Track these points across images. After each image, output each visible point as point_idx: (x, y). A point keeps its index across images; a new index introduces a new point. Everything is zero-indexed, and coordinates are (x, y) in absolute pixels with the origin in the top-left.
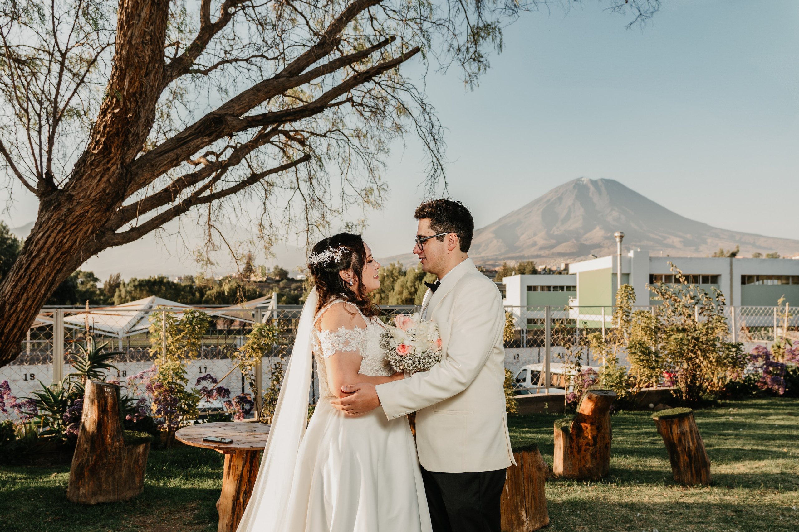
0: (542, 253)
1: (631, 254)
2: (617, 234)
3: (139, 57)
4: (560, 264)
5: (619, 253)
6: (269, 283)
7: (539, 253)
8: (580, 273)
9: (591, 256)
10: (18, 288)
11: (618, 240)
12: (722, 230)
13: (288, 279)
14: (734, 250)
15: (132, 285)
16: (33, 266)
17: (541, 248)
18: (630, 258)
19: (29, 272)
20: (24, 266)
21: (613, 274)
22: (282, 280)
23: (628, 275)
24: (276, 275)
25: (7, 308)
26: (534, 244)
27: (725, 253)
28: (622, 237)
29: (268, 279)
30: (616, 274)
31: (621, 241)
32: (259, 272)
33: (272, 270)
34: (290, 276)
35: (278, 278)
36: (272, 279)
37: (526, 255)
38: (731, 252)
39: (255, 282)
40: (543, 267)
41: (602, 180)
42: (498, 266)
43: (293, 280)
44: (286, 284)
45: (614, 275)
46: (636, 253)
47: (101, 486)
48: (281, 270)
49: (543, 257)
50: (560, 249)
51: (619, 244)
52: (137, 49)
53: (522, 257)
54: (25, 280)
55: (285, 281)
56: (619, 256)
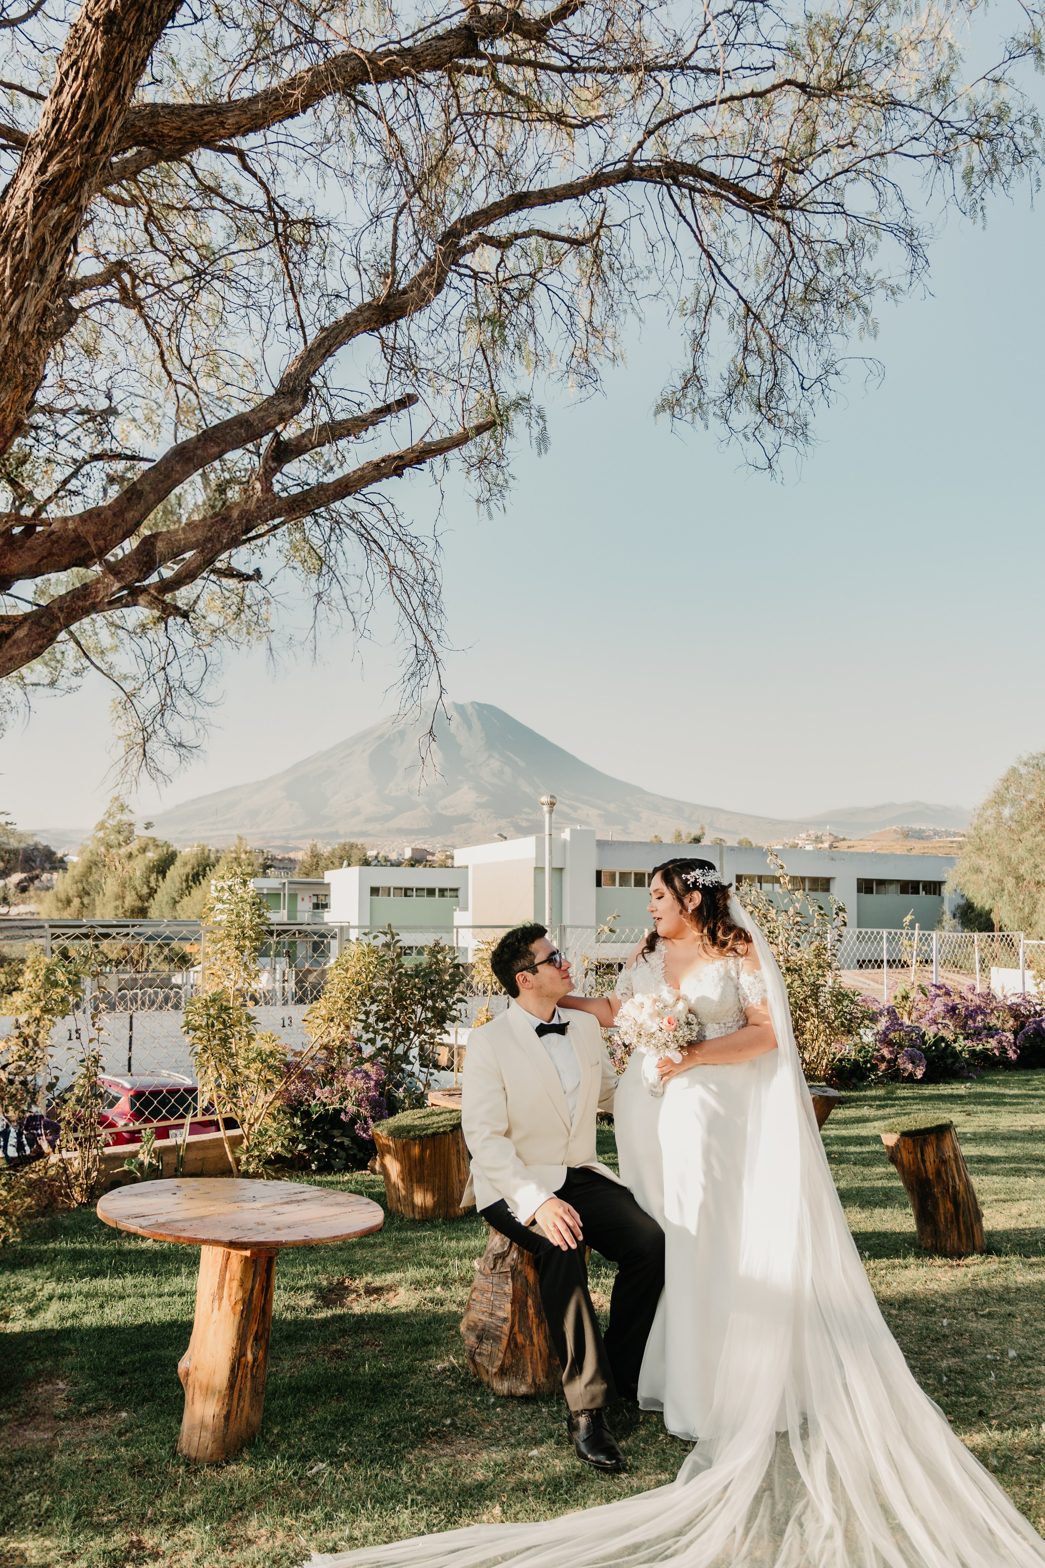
1: (566, 835)
2: (545, 799)
3: (29, 364)
5: (547, 832)
8: (475, 866)
9: (496, 835)
11: (546, 808)
12: (665, 799)
14: (695, 832)
18: (565, 840)
21: (536, 868)
23: (561, 869)
27: (684, 837)
28: (552, 804)
30: (543, 868)
31: (551, 812)
38: (692, 836)
41: (473, 703)
42: (296, 849)
45: (539, 870)
46: (573, 831)
51: (547, 816)
52: (26, 344)
56: (547, 838)
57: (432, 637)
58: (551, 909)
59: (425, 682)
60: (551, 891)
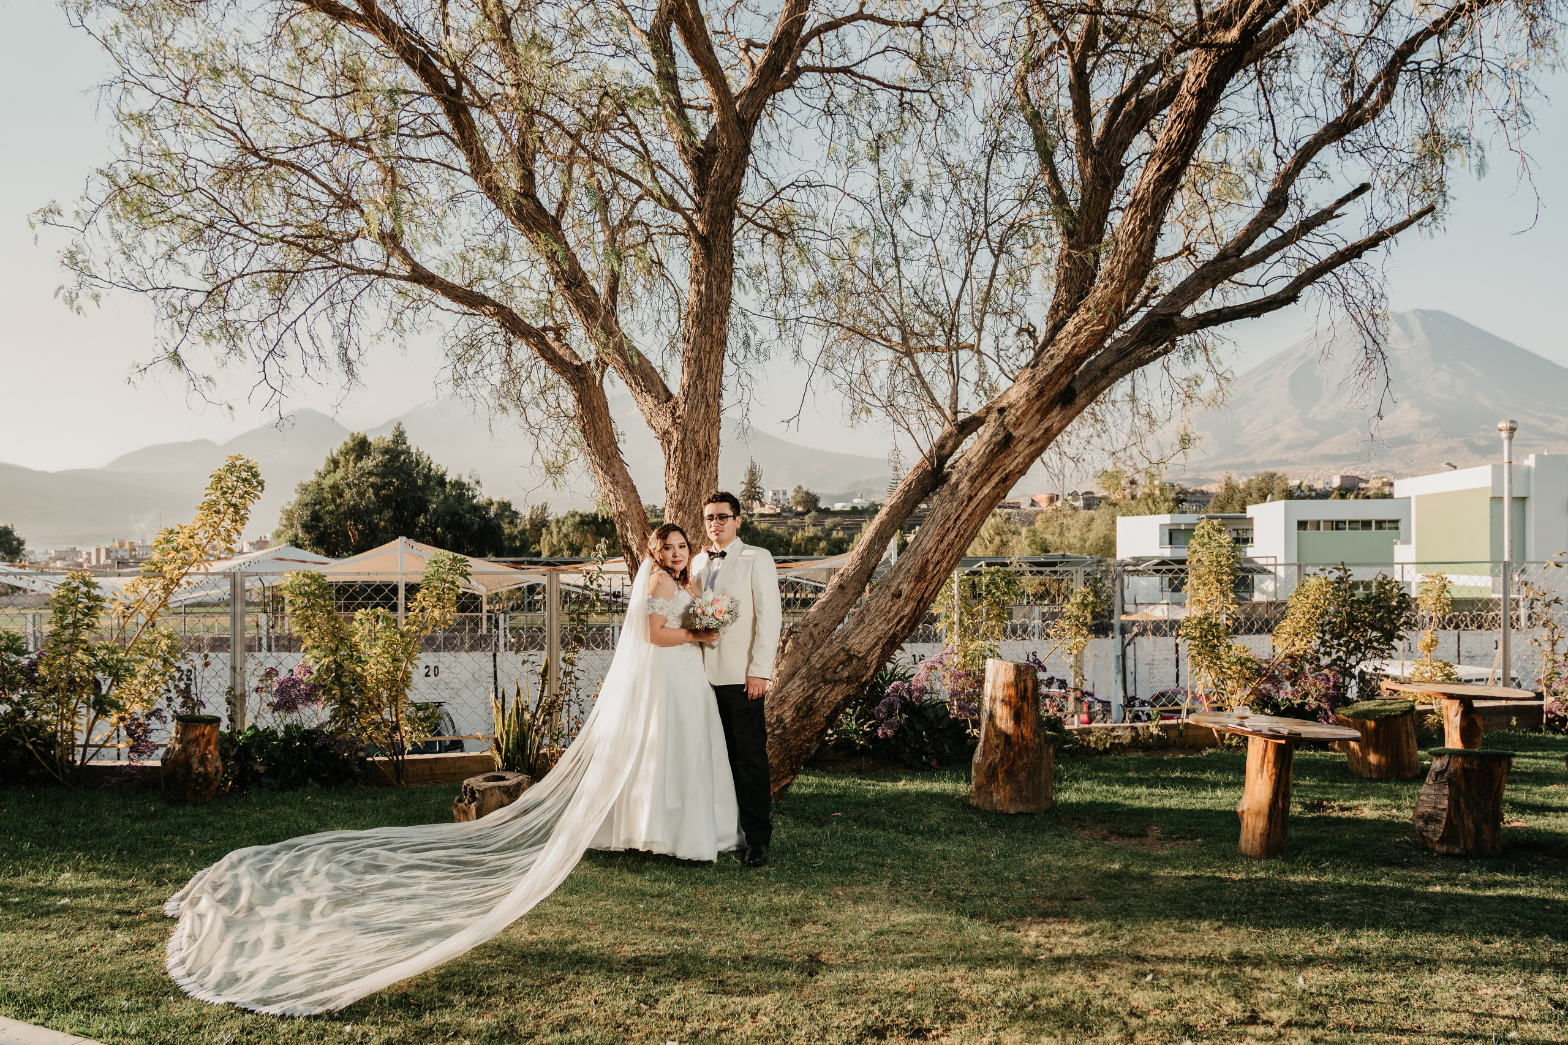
0: (1290, 455)
1: (1530, 461)
2: (1503, 425)
4: (1330, 477)
5: (1506, 459)
6: (786, 518)
7: (1285, 457)
8: (1418, 497)
9: (1444, 465)
10: (945, 543)
11: (1504, 435)
13: (819, 510)
15: (570, 521)
16: (964, 517)
17: (1289, 447)
18: (1528, 469)
19: (959, 523)
20: (953, 517)
21: (1492, 498)
22: (808, 512)
23: (1524, 499)
24: (798, 503)
25: (931, 567)
26: (1275, 439)
28: (1512, 430)
29: (783, 510)
30: (1501, 499)
31: (1510, 438)
32: (768, 496)
33: (790, 494)
34: (822, 505)
35: (800, 509)
36: (790, 510)
37: (1258, 461)
39: (762, 515)
40: (1297, 482)
43: (827, 512)
44: (816, 518)
45: (1497, 500)
46: (1539, 458)
47: (1021, 792)
48: (807, 493)
49: (1293, 463)
50: (1328, 447)
51: (1506, 443)
53: (1252, 464)
54: (954, 534)
55: (813, 513)
56: (1506, 466)
57: (1380, 340)
58: (1511, 541)
59: (1374, 374)
60: (1511, 522)
